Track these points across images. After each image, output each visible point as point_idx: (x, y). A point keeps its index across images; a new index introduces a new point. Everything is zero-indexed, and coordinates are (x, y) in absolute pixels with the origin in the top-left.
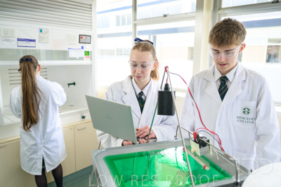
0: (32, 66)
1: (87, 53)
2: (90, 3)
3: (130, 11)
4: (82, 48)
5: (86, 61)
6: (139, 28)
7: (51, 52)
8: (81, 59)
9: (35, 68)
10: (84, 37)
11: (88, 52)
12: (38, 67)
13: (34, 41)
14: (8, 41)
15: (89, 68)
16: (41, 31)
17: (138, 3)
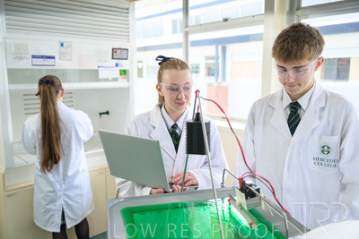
0: (53, 90)
1: (124, 73)
2: (127, 7)
3: (181, 15)
4: (117, 65)
5: (122, 83)
6: (192, 38)
8: (115, 80)
9: (57, 92)
10: (118, 51)
11: (125, 71)
12: (60, 92)
13: (53, 58)
14: (21, 58)
15: (125, 92)
16: (62, 45)
17: (190, 5)
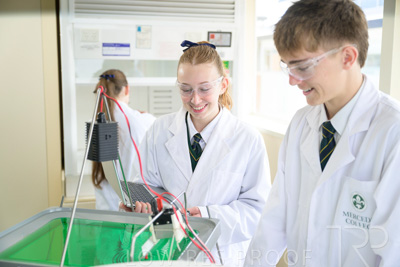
7: (159, 62)
11: (227, 62)
12: (124, 89)
13: (128, 46)
14: (90, 47)
16: (139, 29)
